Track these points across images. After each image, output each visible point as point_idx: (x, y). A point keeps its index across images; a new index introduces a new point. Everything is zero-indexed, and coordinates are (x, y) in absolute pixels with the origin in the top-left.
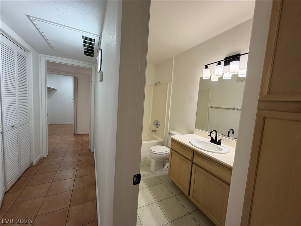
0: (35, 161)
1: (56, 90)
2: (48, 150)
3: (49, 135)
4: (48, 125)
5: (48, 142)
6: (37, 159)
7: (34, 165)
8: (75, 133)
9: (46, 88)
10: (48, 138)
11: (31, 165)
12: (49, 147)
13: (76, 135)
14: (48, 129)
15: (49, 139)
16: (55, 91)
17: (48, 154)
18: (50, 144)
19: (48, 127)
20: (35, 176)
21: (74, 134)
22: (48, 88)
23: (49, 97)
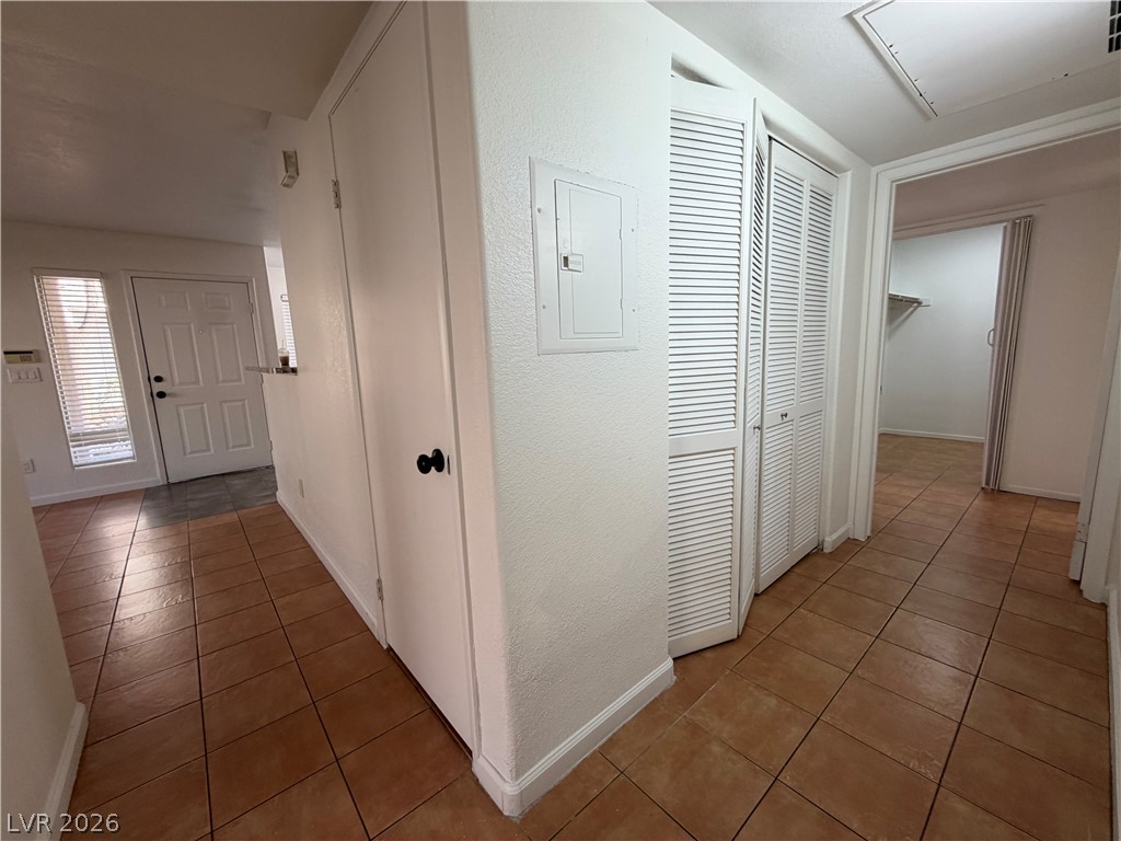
0: (831, 541)
1: (919, 303)
2: (873, 521)
3: (878, 470)
4: (881, 435)
5: (875, 493)
6: (835, 536)
7: (825, 551)
8: (987, 483)
9: (886, 300)
10: (876, 480)
11: (818, 551)
12: (875, 508)
13: (995, 492)
14: (879, 449)
15: (878, 482)
16: (916, 308)
17: (872, 531)
18: (879, 500)
19: (879, 442)
20: (825, 587)
21: (984, 485)
22: (893, 299)
23: (890, 335)
